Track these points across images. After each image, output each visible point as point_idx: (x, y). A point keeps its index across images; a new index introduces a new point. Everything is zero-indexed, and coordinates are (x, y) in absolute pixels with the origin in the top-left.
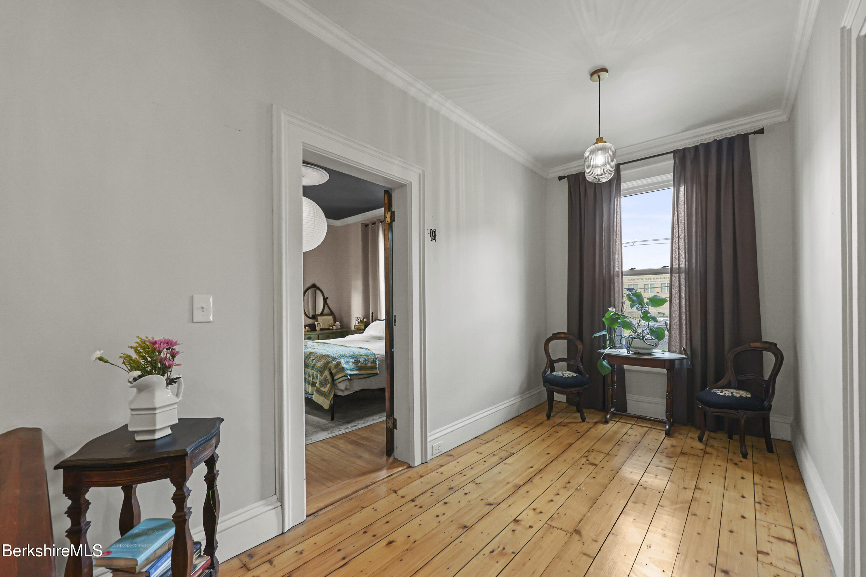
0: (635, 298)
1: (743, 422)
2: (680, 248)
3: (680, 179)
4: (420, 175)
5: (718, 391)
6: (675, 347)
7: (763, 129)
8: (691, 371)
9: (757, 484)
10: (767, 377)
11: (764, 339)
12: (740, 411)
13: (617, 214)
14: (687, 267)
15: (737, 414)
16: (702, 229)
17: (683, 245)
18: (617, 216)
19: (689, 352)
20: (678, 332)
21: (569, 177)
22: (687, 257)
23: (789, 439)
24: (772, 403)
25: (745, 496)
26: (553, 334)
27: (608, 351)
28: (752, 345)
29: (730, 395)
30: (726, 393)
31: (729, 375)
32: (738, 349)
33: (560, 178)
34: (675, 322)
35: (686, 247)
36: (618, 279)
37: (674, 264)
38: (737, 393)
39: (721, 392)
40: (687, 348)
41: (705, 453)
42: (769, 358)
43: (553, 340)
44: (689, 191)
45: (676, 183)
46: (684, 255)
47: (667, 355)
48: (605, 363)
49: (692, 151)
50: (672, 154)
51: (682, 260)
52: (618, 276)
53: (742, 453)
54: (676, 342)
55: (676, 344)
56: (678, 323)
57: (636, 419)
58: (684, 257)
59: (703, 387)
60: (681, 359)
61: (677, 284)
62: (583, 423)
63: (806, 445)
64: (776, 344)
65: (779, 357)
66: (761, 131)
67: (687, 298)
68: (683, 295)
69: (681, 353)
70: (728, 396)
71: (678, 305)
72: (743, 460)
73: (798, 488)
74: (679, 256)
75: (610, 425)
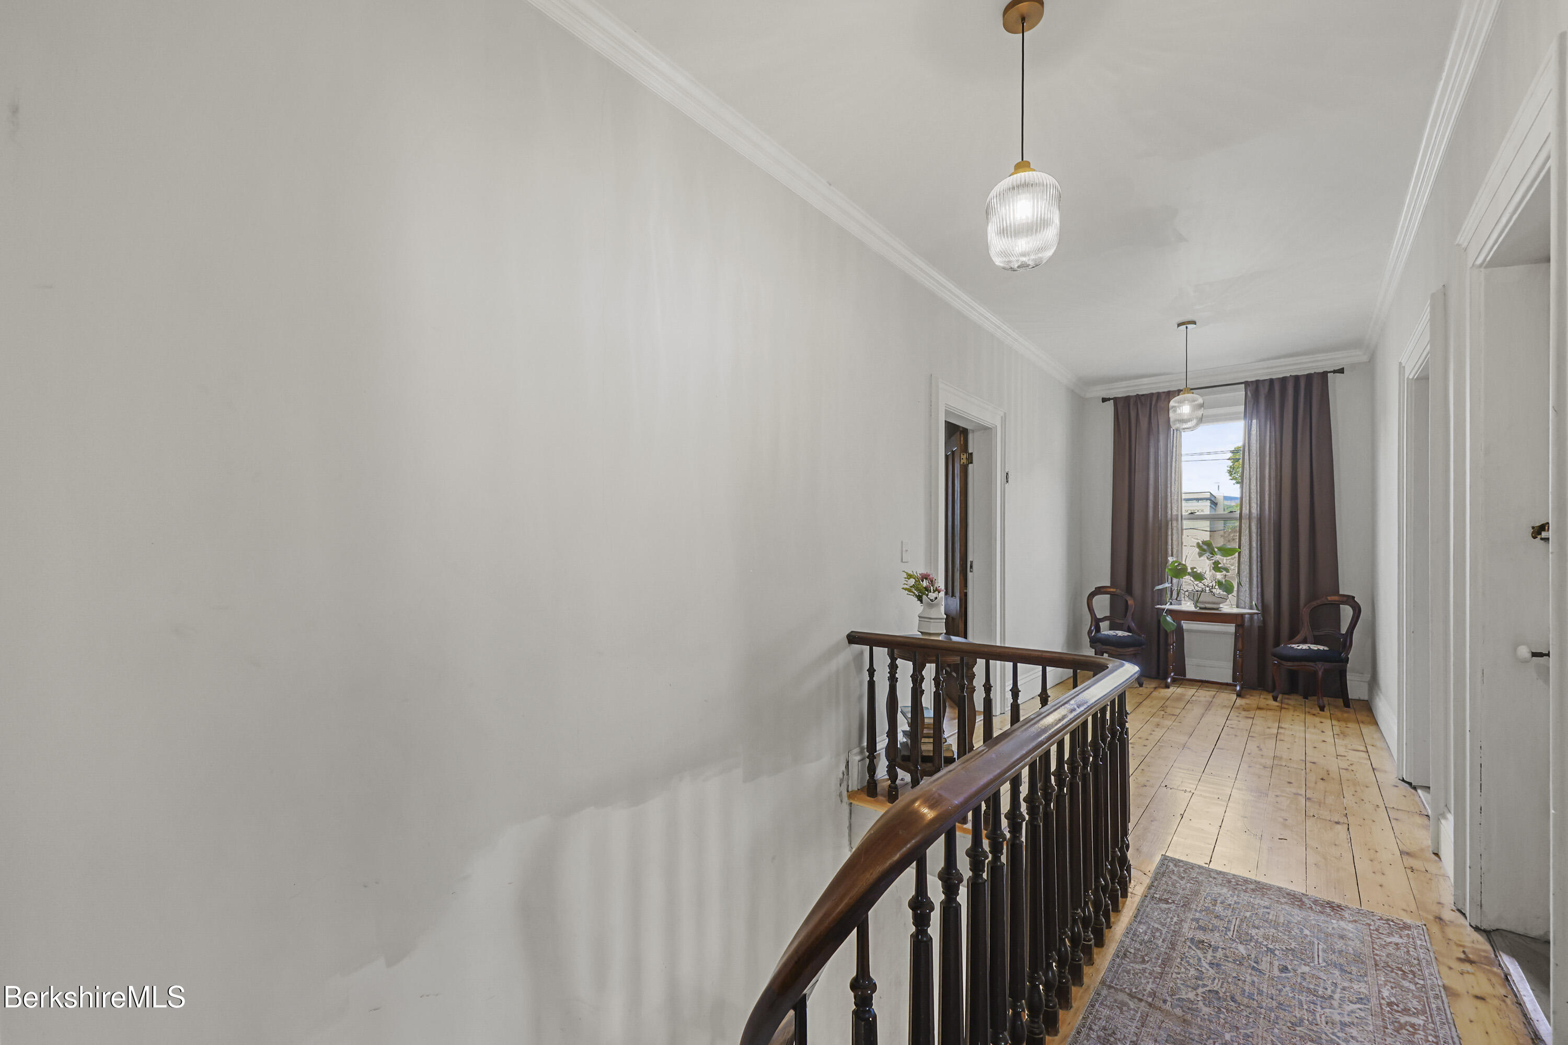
0: (1205, 547)
1: (1320, 673)
2: (1252, 491)
3: (1252, 415)
4: (1002, 417)
5: (1295, 646)
6: (1245, 603)
7: (1343, 369)
8: (1263, 629)
9: (1334, 725)
10: (1344, 630)
11: (1341, 593)
12: (1317, 663)
13: (1176, 448)
14: (1259, 513)
15: (1315, 666)
16: (1276, 470)
17: (1255, 488)
18: (1176, 451)
19: (1260, 608)
20: (1247, 585)
21: (1116, 400)
22: (1258, 502)
23: (1366, 698)
24: (1349, 656)
25: (1324, 731)
26: (1096, 588)
27: (1167, 607)
28: (1329, 598)
29: (1308, 648)
30: (1305, 647)
31: (1305, 631)
32: (1315, 604)
33: (1104, 400)
34: (1244, 574)
35: (1258, 490)
36: (1178, 524)
37: (1244, 509)
38: (1315, 647)
39: (1298, 646)
40: (1258, 603)
41: (1282, 708)
42: (1347, 612)
43: (1096, 595)
44: (1263, 427)
45: (1247, 415)
46: (1255, 499)
47: (1235, 610)
48: (1169, 619)
49: (1267, 385)
50: (1243, 385)
51: (1254, 505)
52: (1177, 520)
53: (1319, 707)
54: (1246, 597)
55: (1245, 596)
56: (1248, 575)
57: (1200, 683)
58: (1255, 501)
59: (1277, 644)
60: (1251, 615)
61: (1247, 532)
62: (1141, 688)
63: (1381, 693)
64: (1354, 597)
65: (1357, 611)
66: (1341, 371)
67: (1259, 549)
68: (1254, 544)
69: (1251, 608)
70: (1306, 649)
71: (1248, 556)
72: (1320, 712)
73: (1373, 728)
74: (1250, 501)
75: (1172, 689)
